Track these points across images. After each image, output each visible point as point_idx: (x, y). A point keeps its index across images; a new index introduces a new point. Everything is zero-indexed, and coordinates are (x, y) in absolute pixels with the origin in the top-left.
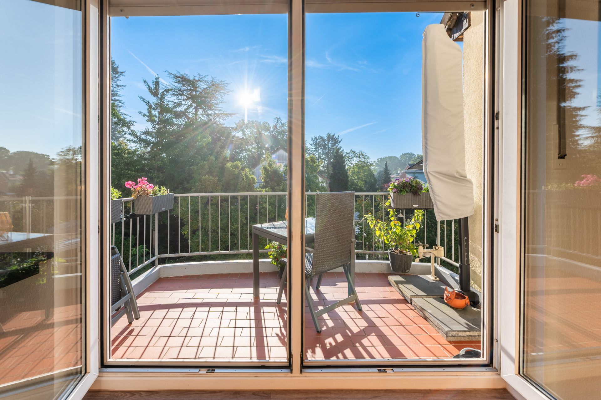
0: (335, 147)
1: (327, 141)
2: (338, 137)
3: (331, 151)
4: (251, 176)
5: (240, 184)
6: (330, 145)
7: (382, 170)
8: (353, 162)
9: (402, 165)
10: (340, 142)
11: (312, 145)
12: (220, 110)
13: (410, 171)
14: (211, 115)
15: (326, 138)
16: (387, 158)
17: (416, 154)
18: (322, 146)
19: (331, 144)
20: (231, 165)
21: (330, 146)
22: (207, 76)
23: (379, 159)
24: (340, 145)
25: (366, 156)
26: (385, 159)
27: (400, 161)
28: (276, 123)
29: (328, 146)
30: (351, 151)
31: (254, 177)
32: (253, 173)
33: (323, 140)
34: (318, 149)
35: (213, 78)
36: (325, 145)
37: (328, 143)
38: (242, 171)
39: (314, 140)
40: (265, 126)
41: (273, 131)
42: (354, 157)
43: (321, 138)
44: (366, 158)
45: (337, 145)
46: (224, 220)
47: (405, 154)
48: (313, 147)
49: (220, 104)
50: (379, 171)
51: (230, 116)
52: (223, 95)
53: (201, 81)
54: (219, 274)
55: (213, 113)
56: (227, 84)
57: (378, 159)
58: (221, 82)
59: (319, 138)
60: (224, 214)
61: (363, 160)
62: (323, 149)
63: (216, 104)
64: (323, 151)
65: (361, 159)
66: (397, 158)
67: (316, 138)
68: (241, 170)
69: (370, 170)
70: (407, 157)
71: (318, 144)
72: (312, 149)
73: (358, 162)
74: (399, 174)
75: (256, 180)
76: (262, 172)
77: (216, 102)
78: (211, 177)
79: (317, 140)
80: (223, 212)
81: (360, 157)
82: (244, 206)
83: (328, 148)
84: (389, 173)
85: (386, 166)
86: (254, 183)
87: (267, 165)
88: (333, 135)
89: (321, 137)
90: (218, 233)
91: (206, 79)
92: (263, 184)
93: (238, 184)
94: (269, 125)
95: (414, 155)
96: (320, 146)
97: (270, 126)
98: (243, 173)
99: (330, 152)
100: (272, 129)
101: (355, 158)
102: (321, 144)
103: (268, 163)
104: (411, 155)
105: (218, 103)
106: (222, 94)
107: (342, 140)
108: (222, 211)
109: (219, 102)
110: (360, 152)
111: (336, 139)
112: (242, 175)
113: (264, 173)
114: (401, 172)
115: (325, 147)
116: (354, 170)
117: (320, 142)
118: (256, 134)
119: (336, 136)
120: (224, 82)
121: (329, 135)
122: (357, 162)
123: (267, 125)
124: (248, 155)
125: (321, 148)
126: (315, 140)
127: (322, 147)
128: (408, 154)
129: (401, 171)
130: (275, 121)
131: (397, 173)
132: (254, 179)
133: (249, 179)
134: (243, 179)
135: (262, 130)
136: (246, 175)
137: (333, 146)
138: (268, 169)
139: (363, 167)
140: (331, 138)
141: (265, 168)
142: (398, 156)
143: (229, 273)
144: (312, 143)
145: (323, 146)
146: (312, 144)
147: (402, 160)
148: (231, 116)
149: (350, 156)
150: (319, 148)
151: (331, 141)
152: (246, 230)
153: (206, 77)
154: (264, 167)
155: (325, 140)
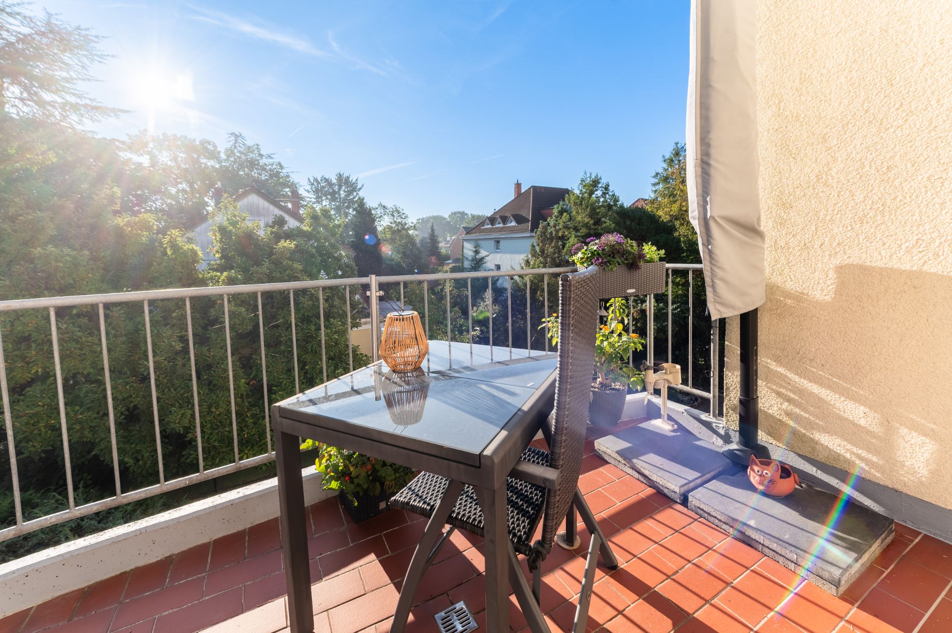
0: (351, 197)
1: (336, 187)
2: (356, 180)
3: (346, 204)
4: (186, 247)
5: (159, 264)
6: (342, 193)
7: (426, 235)
8: (382, 223)
9: (453, 229)
10: (360, 189)
11: (309, 192)
12: (79, 96)
13: (469, 237)
14: (52, 104)
15: (334, 181)
16: (431, 217)
17: (469, 213)
18: (328, 194)
19: (344, 191)
20: (129, 222)
21: (343, 196)
22: (29, 3)
23: (420, 219)
24: (361, 194)
25: (403, 214)
26: (429, 219)
27: (449, 222)
28: (232, 143)
29: (340, 194)
30: (379, 205)
31: (195, 248)
32: (190, 241)
33: (330, 184)
34: (322, 200)
35: (50, 15)
36: (334, 193)
37: (339, 190)
38: (160, 236)
39: (313, 184)
40: (206, 149)
41: (227, 160)
42: (385, 214)
43: (327, 180)
44: (403, 217)
45: (355, 194)
46: (118, 349)
47: (455, 213)
48: (313, 196)
49: (79, 82)
50: (421, 237)
51: (112, 114)
52: (87, 62)
53: (7, 13)
54: (123, 575)
55: (59, 100)
56: (97, 37)
57: (417, 220)
58: (78, 28)
59: (321, 180)
60: (115, 336)
61: (399, 220)
62: (330, 200)
63: (66, 80)
64: (330, 203)
65: (395, 219)
66: (445, 219)
67: (316, 180)
68: (157, 233)
69: (408, 236)
70: (458, 217)
71: (321, 190)
72: (310, 200)
73: (391, 223)
74: (449, 241)
75: (201, 255)
76: (214, 237)
77: (64, 74)
78: (67, 250)
79: (318, 183)
80: (113, 332)
81: (393, 216)
82: (174, 312)
83: (340, 199)
84: (436, 240)
85: (433, 230)
86: (197, 262)
87: (226, 223)
88: (348, 178)
89: (325, 179)
90: (101, 383)
91: (27, 13)
92: (218, 262)
93: (152, 265)
94: (215, 147)
95: (467, 214)
96: (325, 195)
97: (219, 150)
98: (166, 240)
99: (344, 205)
100: (223, 156)
101: (386, 217)
102: (326, 191)
103: (228, 219)
104: (463, 214)
105: (72, 79)
106: (84, 59)
107: (363, 185)
108: (109, 328)
109: (74, 76)
110: (394, 207)
111: (354, 183)
112: (161, 243)
113: (221, 239)
114: (451, 239)
115: (333, 195)
116: (386, 237)
117: (324, 187)
118: (185, 164)
119: (353, 179)
120: (86, 29)
121: (340, 177)
122: (389, 224)
123: (211, 147)
124: (167, 205)
125: (327, 198)
126: (315, 183)
127: (329, 197)
128: (459, 213)
129: (451, 237)
130: (229, 139)
131: (446, 241)
132: (195, 253)
133: (182, 253)
134: (165, 254)
135: (199, 157)
136: (174, 246)
137: (348, 196)
138: (230, 231)
139: (399, 231)
140: (343, 181)
141: (222, 230)
142: (446, 216)
143: (168, 554)
144: (308, 187)
145: (330, 194)
146: (310, 190)
147: (452, 221)
148: (116, 115)
149: (378, 213)
150: (324, 198)
151: (343, 187)
152: (184, 365)
153: (26, 6)
154: (219, 227)
155: (334, 184)
